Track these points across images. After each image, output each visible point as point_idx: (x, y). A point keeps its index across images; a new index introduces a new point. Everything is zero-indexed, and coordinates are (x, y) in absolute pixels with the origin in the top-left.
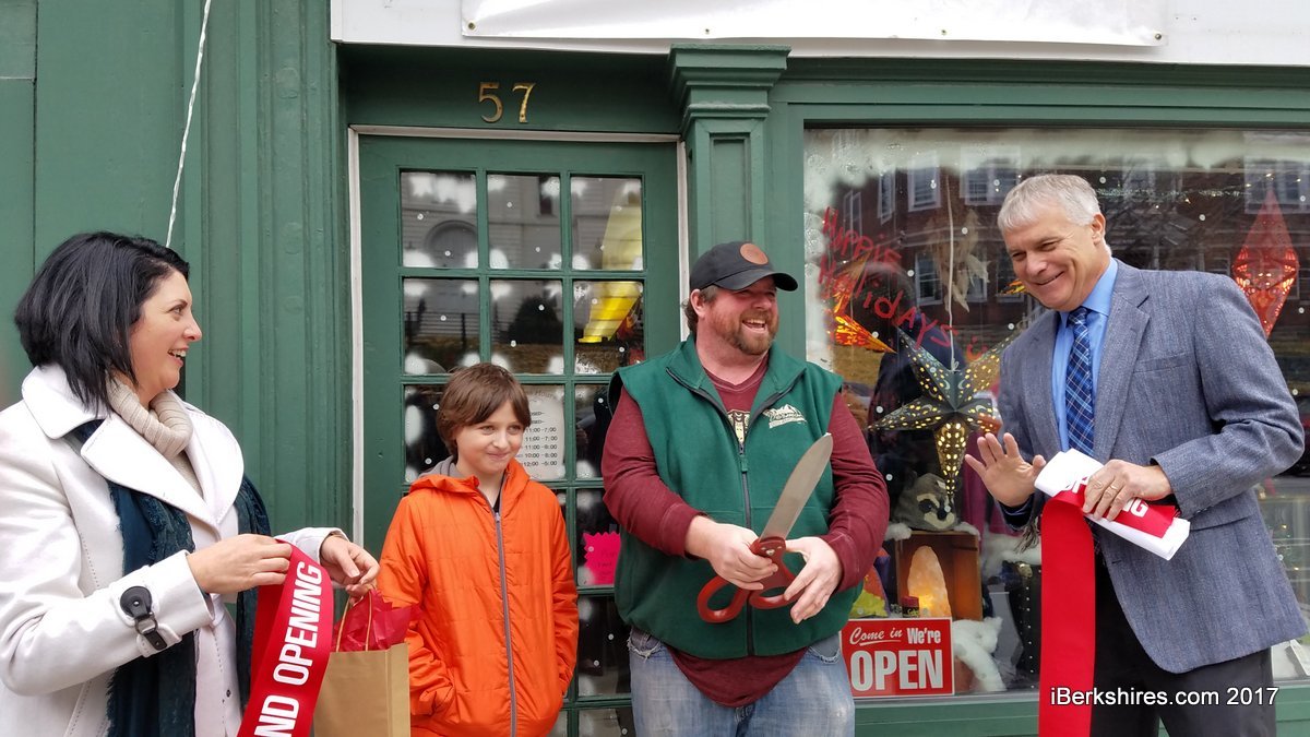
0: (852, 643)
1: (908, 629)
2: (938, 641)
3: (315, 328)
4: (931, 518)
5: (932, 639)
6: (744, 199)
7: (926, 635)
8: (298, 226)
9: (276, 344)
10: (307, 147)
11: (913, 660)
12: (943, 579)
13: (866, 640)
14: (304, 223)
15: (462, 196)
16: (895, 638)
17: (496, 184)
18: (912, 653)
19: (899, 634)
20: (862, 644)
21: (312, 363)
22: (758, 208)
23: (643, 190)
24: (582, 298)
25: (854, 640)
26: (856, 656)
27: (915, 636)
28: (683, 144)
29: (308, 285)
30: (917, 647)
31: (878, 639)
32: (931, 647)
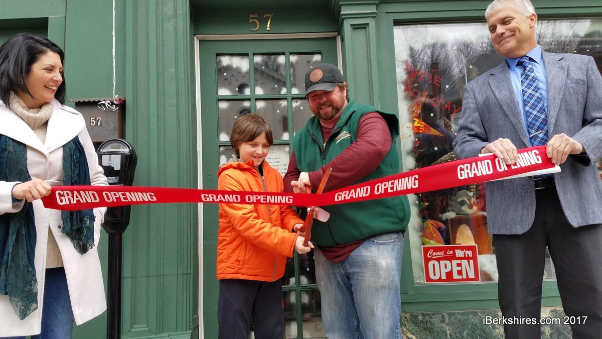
0: (429, 257)
1: (456, 250)
2: (471, 256)
3: (181, 113)
4: (465, 208)
5: (468, 255)
6: (367, 52)
7: (465, 253)
8: (173, 70)
9: (164, 120)
10: (177, 38)
11: (459, 265)
12: (473, 238)
13: (436, 256)
14: (176, 69)
15: (242, 64)
16: (449, 255)
17: (258, 59)
18: (459, 262)
19: (451, 252)
20: (433, 258)
21: (179, 128)
22: (374, 56)
23: (322, 58)
24: (296, 106)
25: (430, 255)
26: (431, 263)
27: (459, 253)
28: (339, 36)
29: (178, 95)
30: (461, 259)
31: (441, 255)
32: (468, 259)
